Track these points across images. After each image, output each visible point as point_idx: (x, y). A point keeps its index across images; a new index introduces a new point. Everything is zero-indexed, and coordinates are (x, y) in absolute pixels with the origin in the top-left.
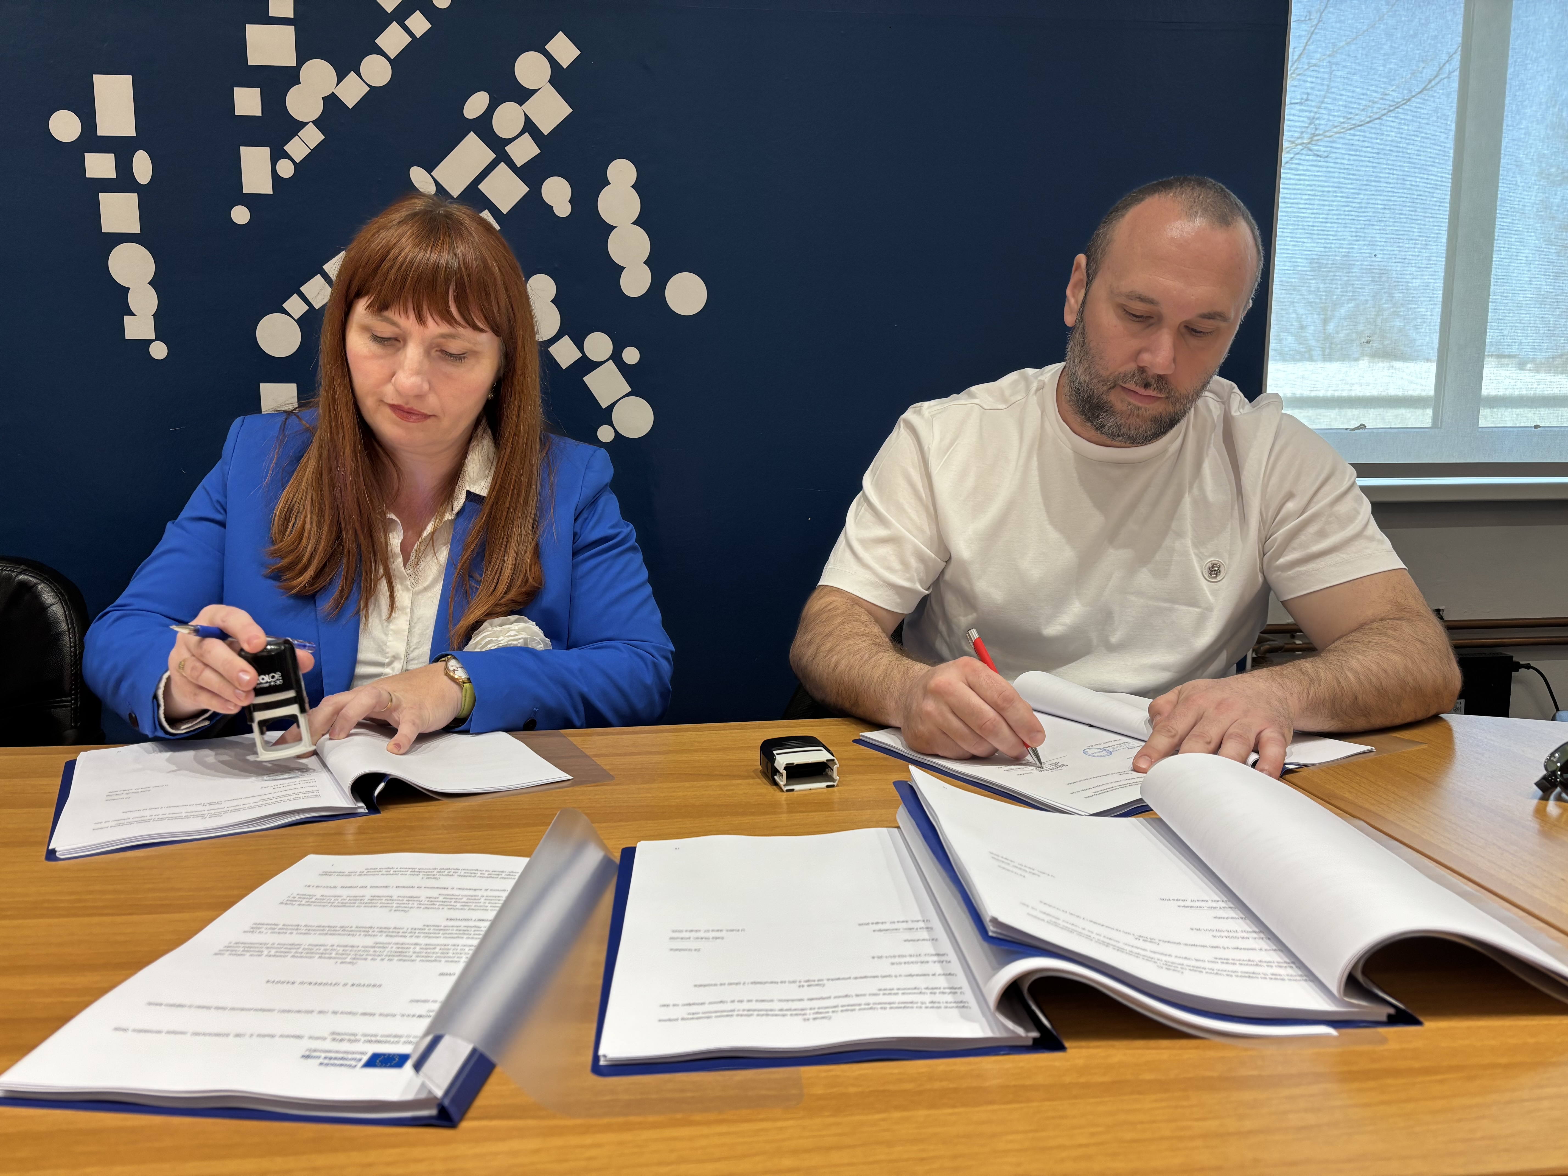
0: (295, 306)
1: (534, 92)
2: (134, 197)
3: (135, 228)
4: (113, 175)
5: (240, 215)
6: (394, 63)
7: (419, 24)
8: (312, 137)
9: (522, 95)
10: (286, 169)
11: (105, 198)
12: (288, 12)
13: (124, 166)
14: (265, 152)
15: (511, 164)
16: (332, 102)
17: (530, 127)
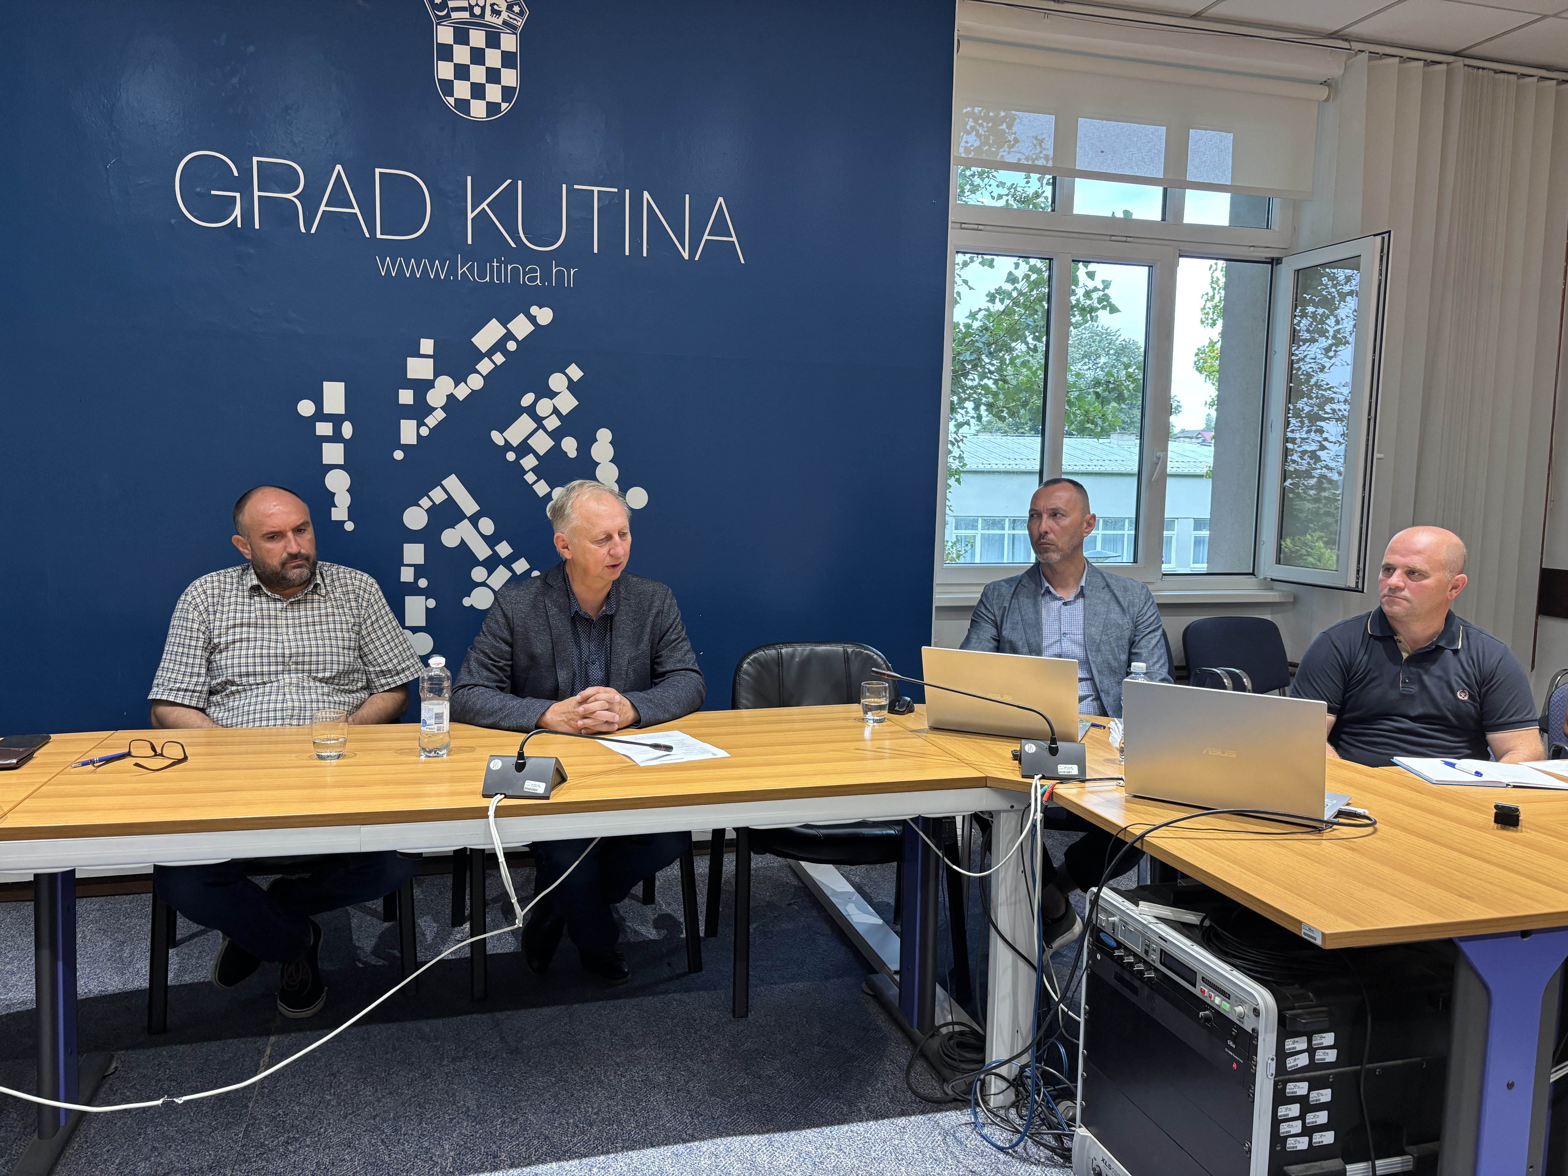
0: (425, 503)
1: (559, 393)
2: (342, 445)
3: (341, 462)
4: (331, 434)
5: (399, 455)
6: (485, 378)
7: (499, 358)
8: (440, 415)
9: (552, 395)
10: (424, 431)
11: (326, 446)
12: (431, 352)
13: (337, 429)
14: (414, 423)
15: (545, 430)
16: (451, 397)
17: (556, 411)
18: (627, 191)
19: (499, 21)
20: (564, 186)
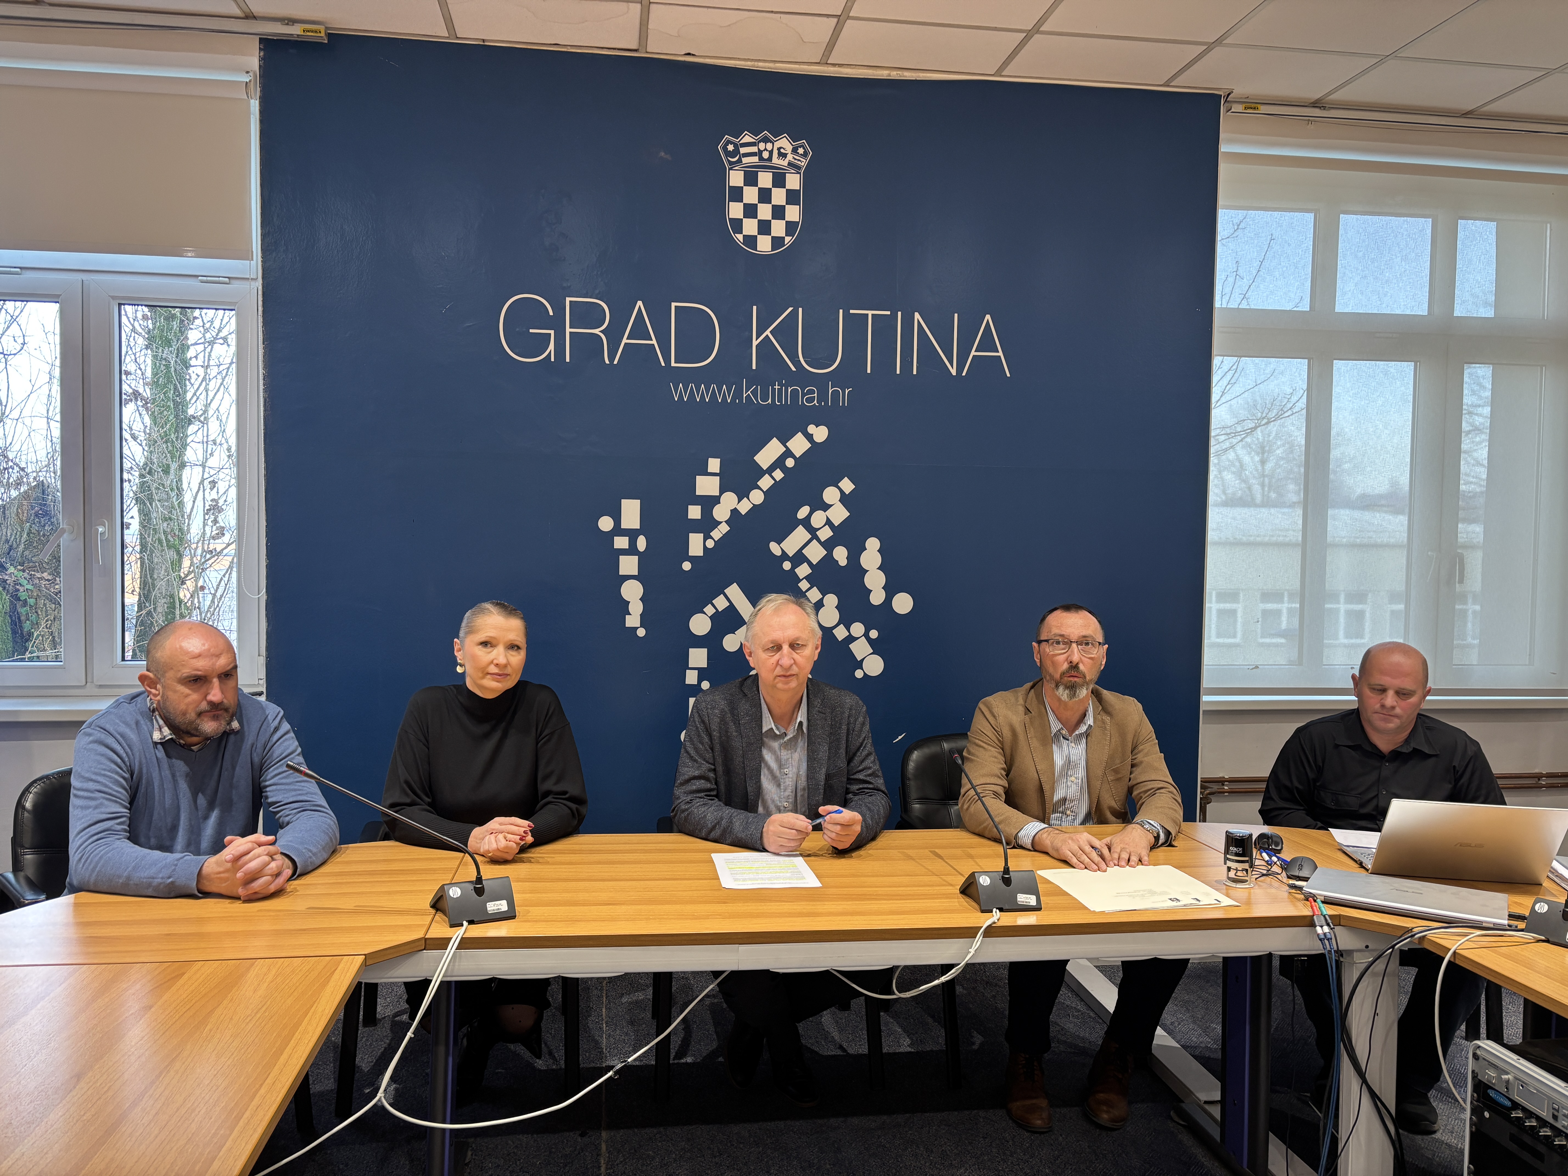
0: (709, 610)
1: (832, 505)
2: (637, 557)
3: (635, 572)
4: (627, 547)
5: (687, 566)
6: (766, 493)
8: (724, 528)
9: (826, 507)
10: (710, 544)
11: (622, 558)
12: (717, 470)
13: (633, 543)
14: (701, 536)
15: (819, 540)
16: (735, 512)
17: (829, 522)
18: (899, 313)
19: (785, 163)
20: (841, 311)
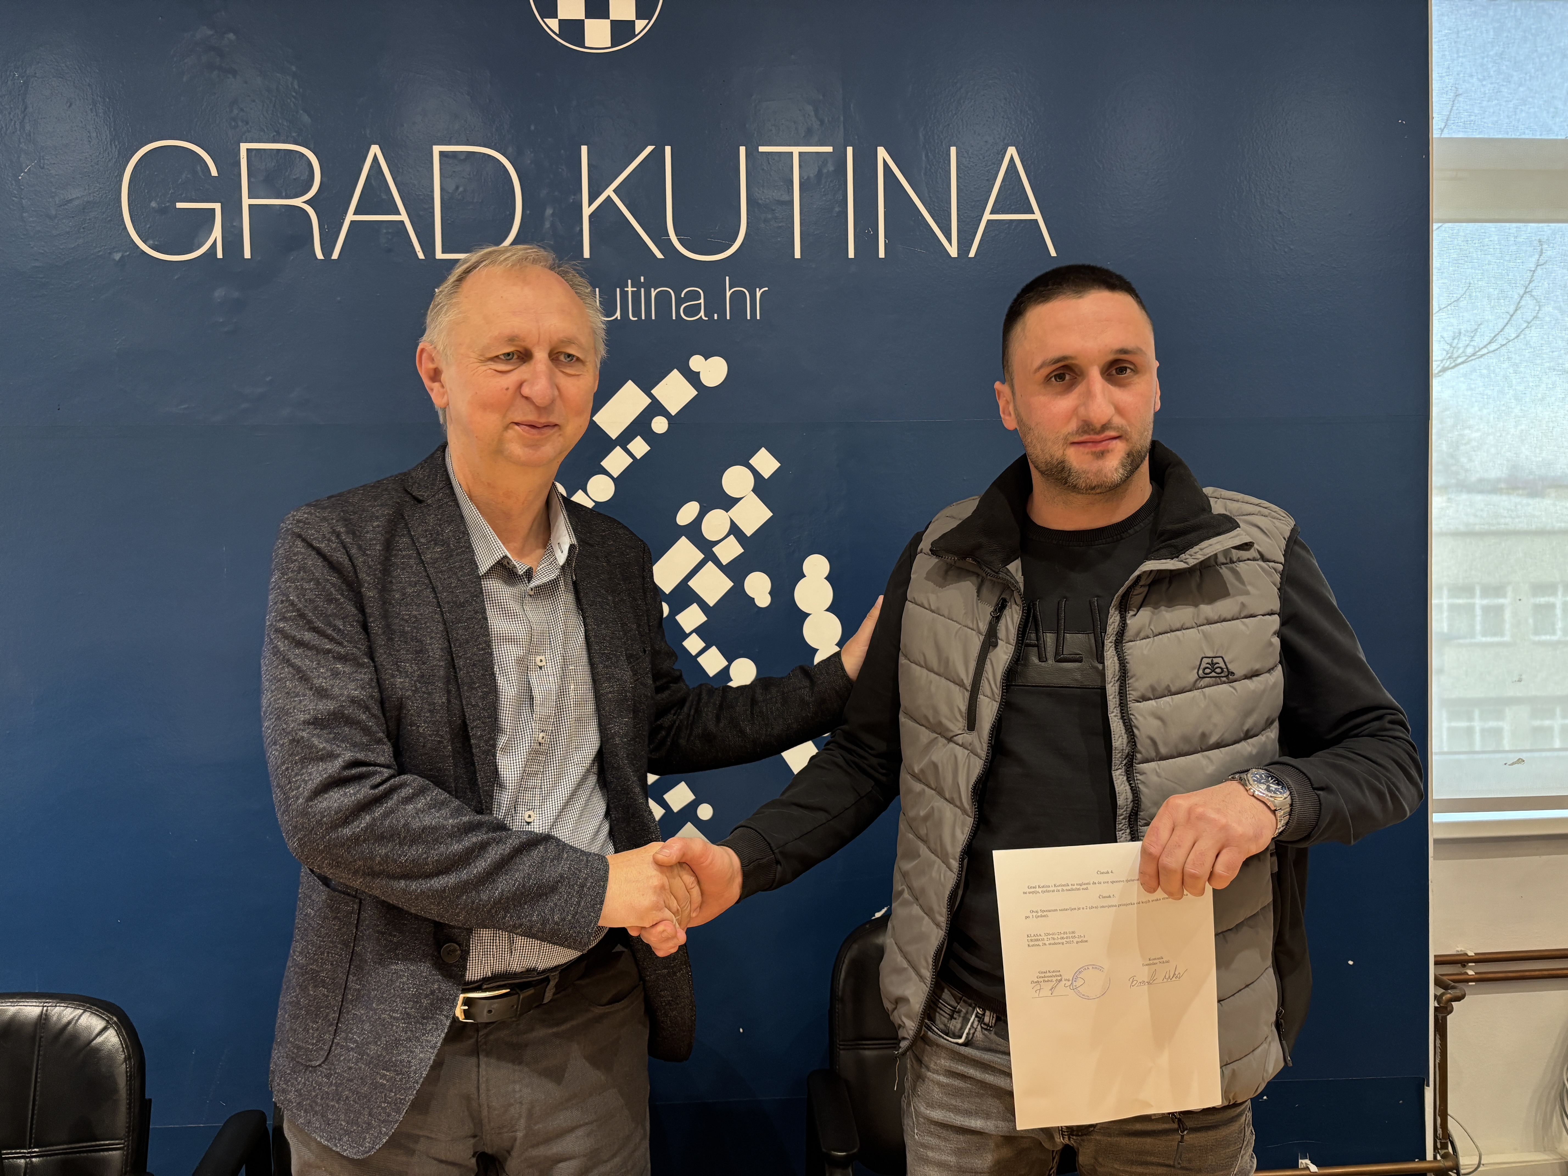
1: (739, 500)
6: (617, 481)
9: (728, 503)
15: (717, 563)
17: (735, 530)
18: (850, 150)
20: (742, 150)
